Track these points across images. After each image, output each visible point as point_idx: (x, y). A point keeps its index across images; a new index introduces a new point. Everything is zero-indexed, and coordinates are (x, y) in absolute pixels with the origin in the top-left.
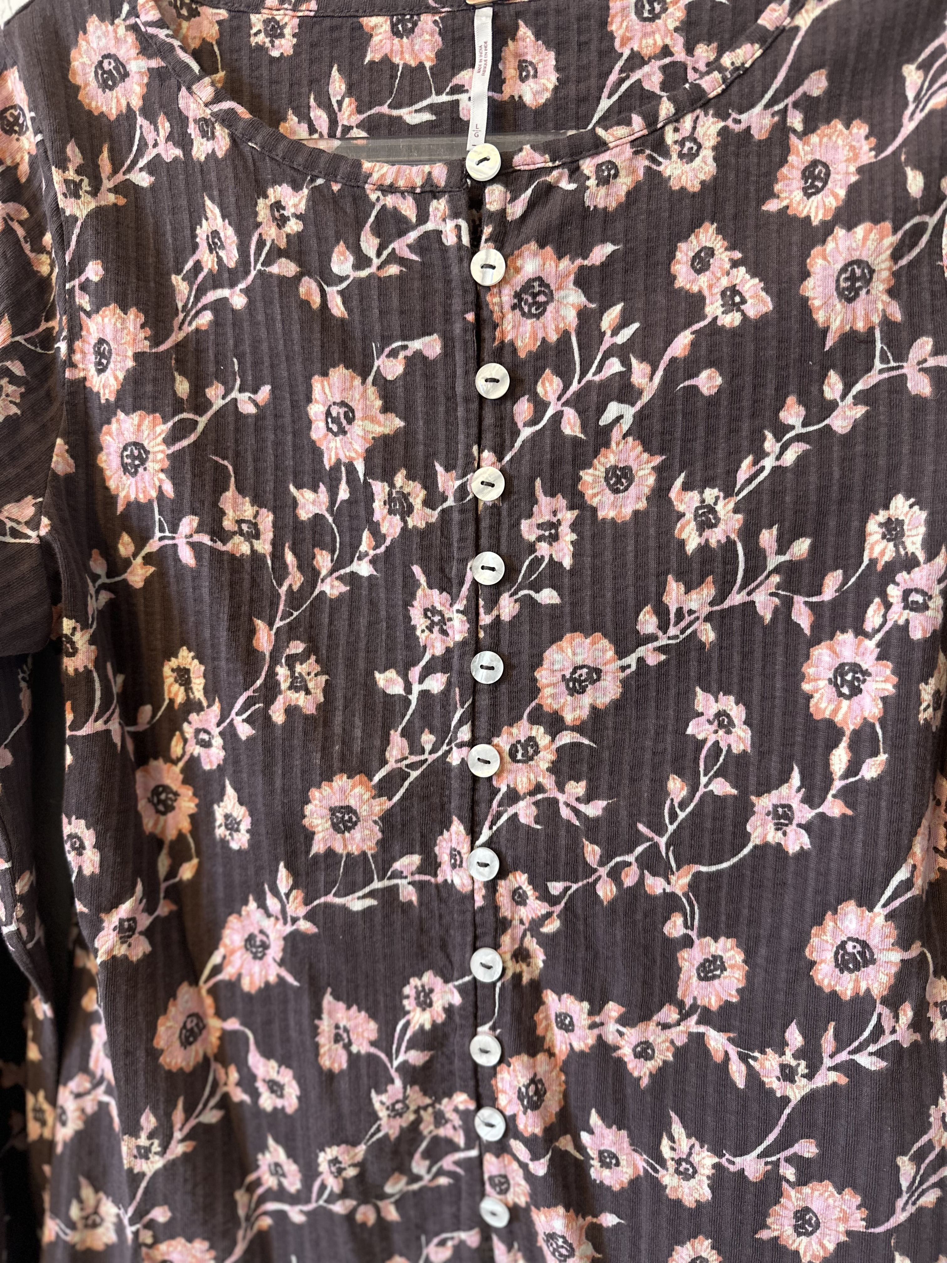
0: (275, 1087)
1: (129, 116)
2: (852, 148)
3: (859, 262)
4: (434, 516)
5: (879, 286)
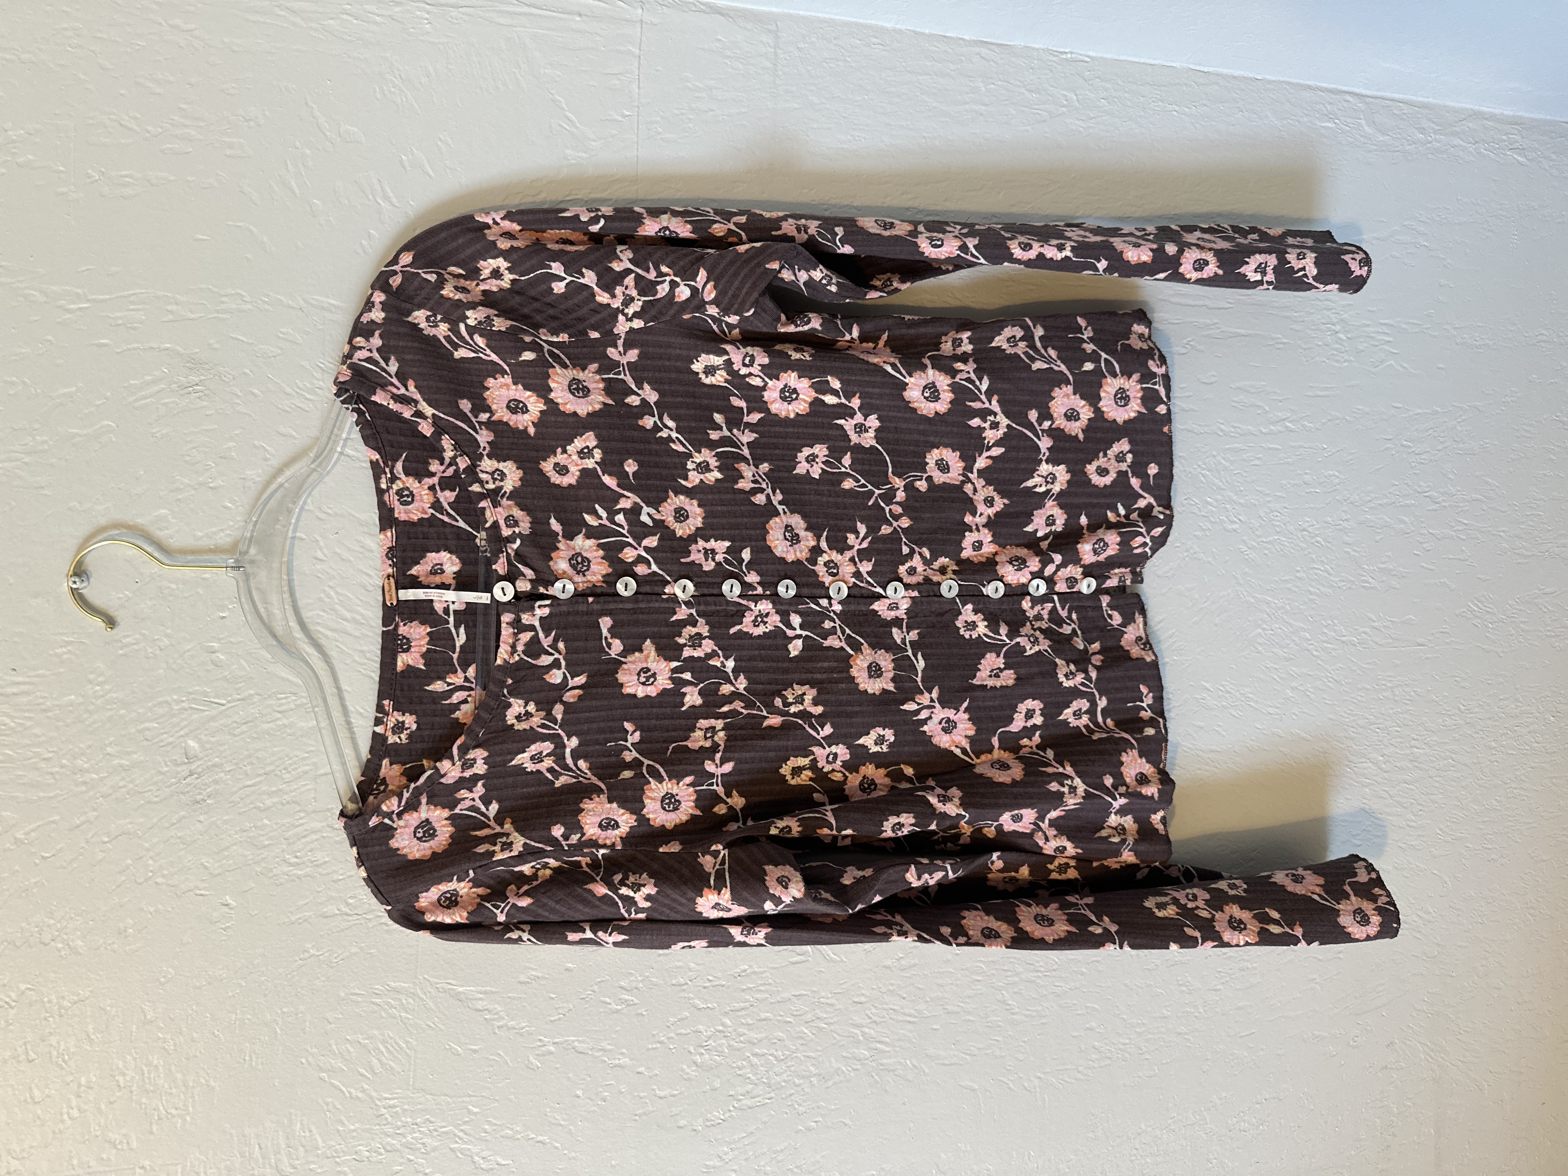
0: (1029, 715)
1: (453, 819)
2: (501, 387)
3: (570, 386)
4: (701, 621)
5: (581, 376)
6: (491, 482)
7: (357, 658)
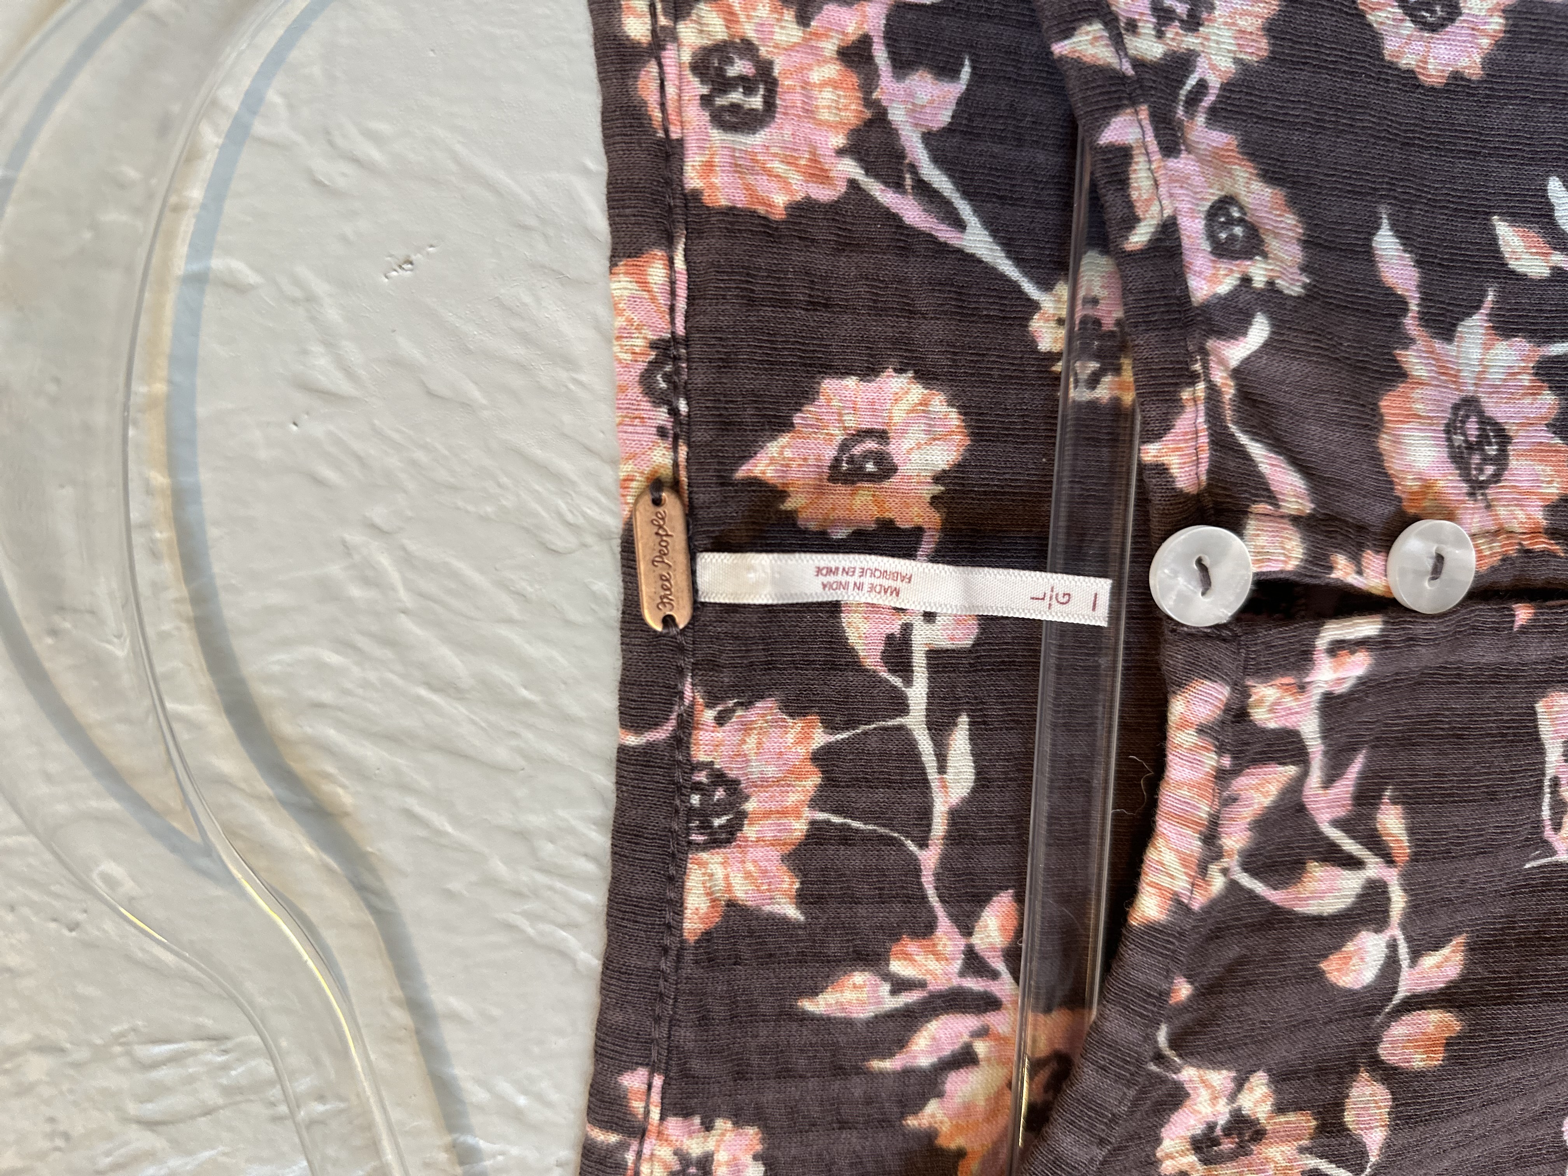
6: (1147, 26)
7: (500, 868)
